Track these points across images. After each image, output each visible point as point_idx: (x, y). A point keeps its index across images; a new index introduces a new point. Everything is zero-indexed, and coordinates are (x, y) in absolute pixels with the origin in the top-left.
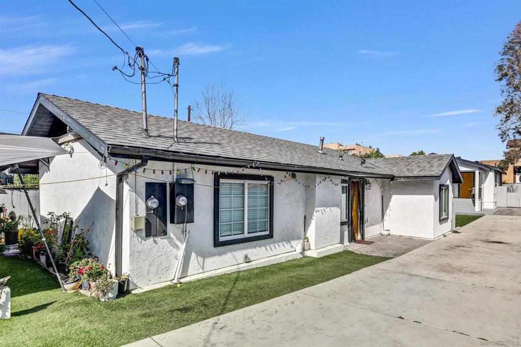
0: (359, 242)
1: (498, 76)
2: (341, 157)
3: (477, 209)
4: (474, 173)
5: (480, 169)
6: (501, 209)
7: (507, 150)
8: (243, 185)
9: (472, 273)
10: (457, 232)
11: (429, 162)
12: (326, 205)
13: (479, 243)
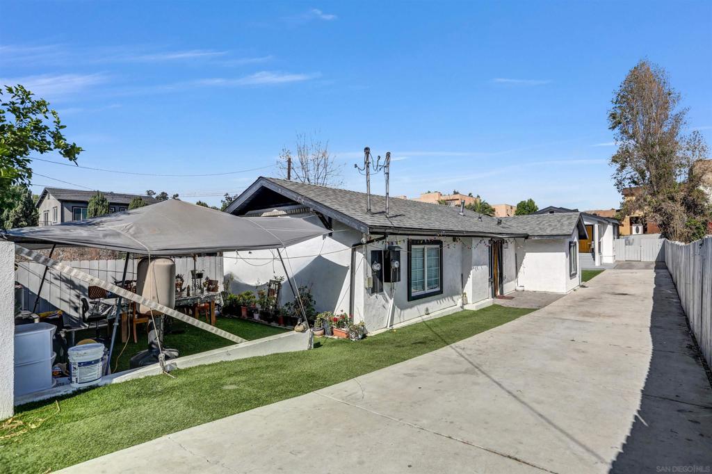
0: (499, 297)
1: (610, 124)
2: (480, 218)
3: (597, 263)
4: (593, 226)
5: (599, 222)
6: (620, 263)
7: (622, 201)
8: (424, 249)
9: (609, 316)
10: (584, 287)
11: (559, 221)
12: (478, 264)
13: (607, 296)
